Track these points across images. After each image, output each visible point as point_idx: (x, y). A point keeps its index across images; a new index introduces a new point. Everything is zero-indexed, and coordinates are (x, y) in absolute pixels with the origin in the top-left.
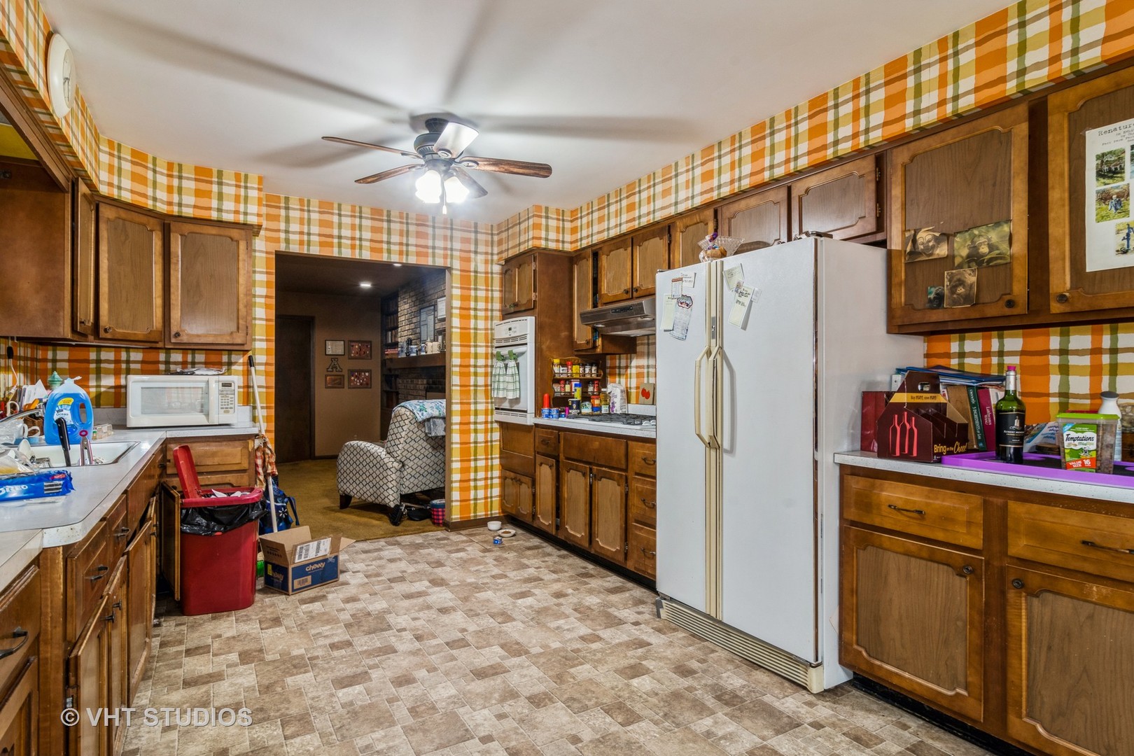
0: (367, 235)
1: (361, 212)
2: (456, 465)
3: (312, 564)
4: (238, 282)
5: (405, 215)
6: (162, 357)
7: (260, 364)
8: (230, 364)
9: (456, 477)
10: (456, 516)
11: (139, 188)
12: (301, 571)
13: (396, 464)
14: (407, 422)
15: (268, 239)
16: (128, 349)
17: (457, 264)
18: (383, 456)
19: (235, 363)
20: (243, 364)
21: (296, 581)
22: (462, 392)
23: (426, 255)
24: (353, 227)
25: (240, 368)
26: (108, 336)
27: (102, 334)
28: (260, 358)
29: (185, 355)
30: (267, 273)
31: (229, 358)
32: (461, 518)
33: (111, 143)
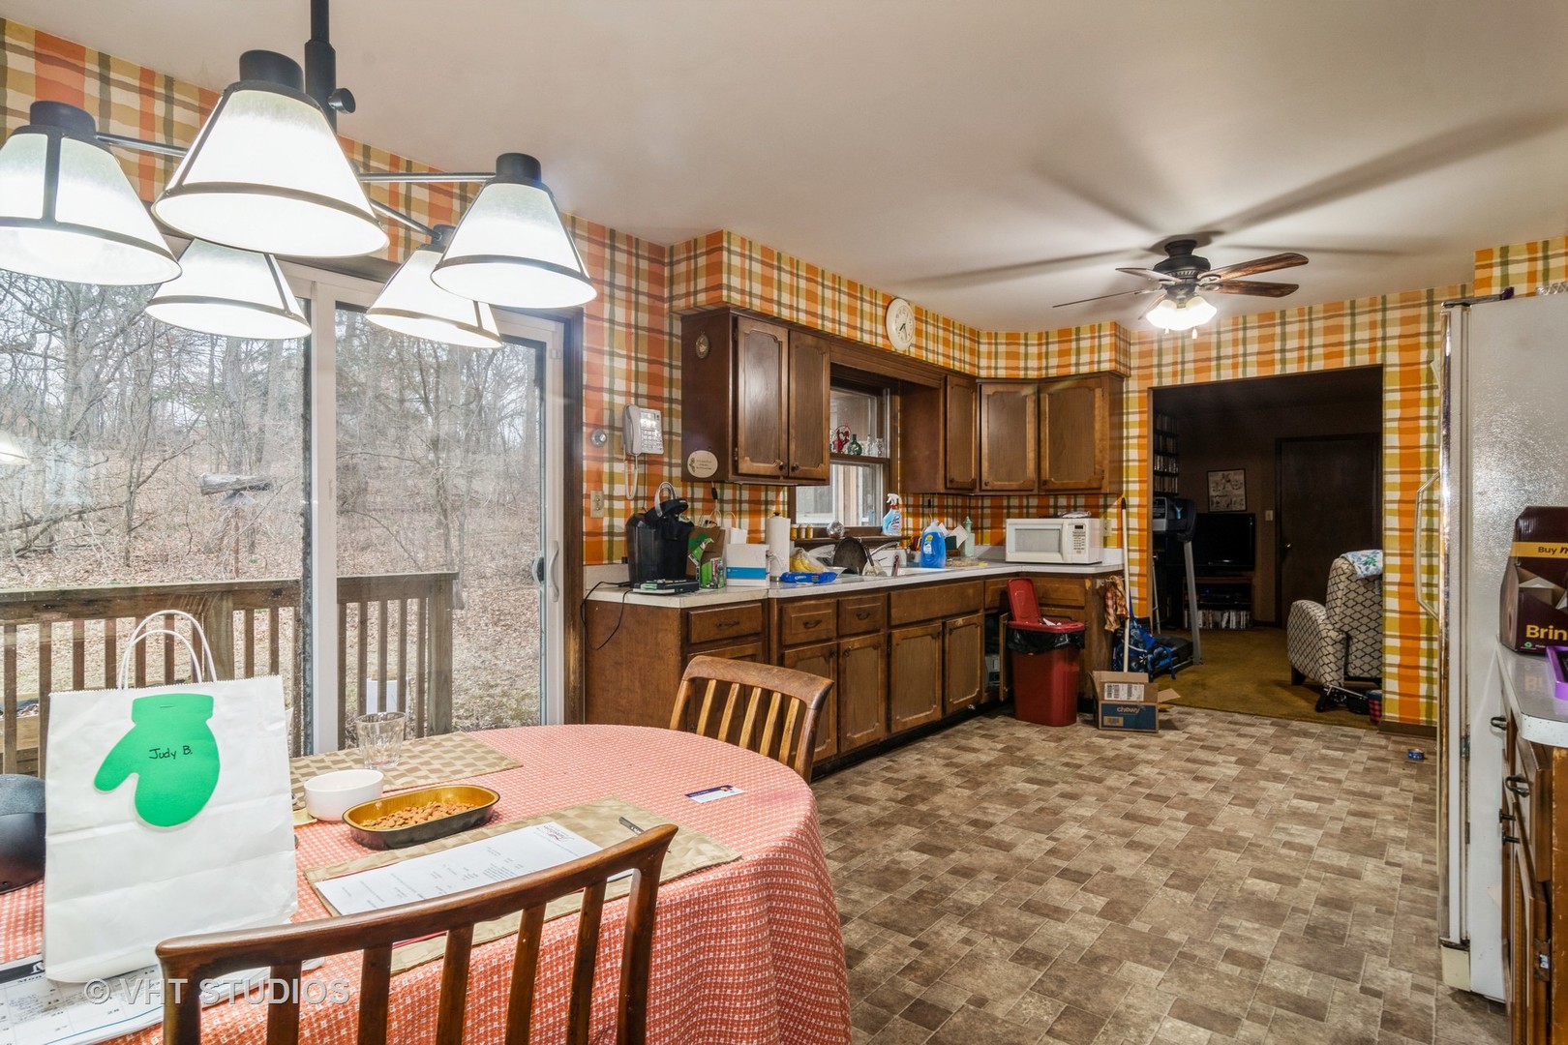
0: (1253, 348)
1: (1245, 322)
2: (1392, 642)
3: (1125, 706)
4: (1093, 428)
5: (1306, 310)
6: (1052, 502)
7: (1133, 506)
8: (1106, 507)
9: (1392, 659)
10: (1391, 714)
11: (1013, 363)
12: (1112, 709)
13: (1333, 634)
14: (1343, 578)
15: (1141, 378)
16: (1028, 497)
17: (1393, 357)
18: (1320, 621)
19: (1110, 506)
20: (1117, 507)
21: (1106, 718)
22: (1402, 539)
23: (1341, 355)
24: (1235, 343)
25: (1115, 511)
26: (988, 488)
27: (984, 487)
28: (1134, 500)
29: (1069, 499)
30: (1140, 412)
31: (1105, 501)
32: (1400, 719)
33: (989, 335)
